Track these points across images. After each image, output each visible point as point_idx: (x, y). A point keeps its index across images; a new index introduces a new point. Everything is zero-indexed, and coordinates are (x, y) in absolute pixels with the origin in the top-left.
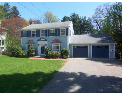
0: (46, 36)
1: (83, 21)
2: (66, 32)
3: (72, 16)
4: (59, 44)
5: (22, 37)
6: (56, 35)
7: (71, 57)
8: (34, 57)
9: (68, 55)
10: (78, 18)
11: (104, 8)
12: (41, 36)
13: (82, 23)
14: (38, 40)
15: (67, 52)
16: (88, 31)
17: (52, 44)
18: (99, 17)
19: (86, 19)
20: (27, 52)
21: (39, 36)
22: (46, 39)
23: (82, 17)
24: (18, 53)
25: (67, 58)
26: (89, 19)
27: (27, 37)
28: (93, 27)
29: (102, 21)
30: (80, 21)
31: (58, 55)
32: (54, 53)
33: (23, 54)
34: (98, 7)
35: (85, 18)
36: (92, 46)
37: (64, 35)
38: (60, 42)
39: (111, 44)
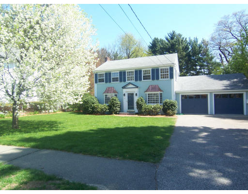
0: (136, 80)
1: (191, 47)
2: (169, 73)
3: (169, 37)
4: (159, 92)
5: (96, 82)
6: (153, 79)
7: (178, 114)
8: (119, 114)
9: (174, 110)
10: (182, 41)
11: (235, 19)
12: (128, 80)
13: (190, 50)
14: (124, 87)
15: (173, 105)
16: (202, 66)
17: (147, 93)
18: (224, 38)
19: (199, 43)
20: (108, 106)
21: (125, 81)
22: (136, 86)
23: (190, 38)
24: (93, 108)
25: (174, 114)
26: (203, 42)
27: (104, 83)
28: (212, 58)
29: (231, 46)
30: (186, 47)
31: (159, 110)
32: (151, 107)
33: (102, 109)
34: (222, 18)
35: (196, 41)
36: (215, 95)
37: (166, 78)
38: (160, 90)
39: (246, 91)
